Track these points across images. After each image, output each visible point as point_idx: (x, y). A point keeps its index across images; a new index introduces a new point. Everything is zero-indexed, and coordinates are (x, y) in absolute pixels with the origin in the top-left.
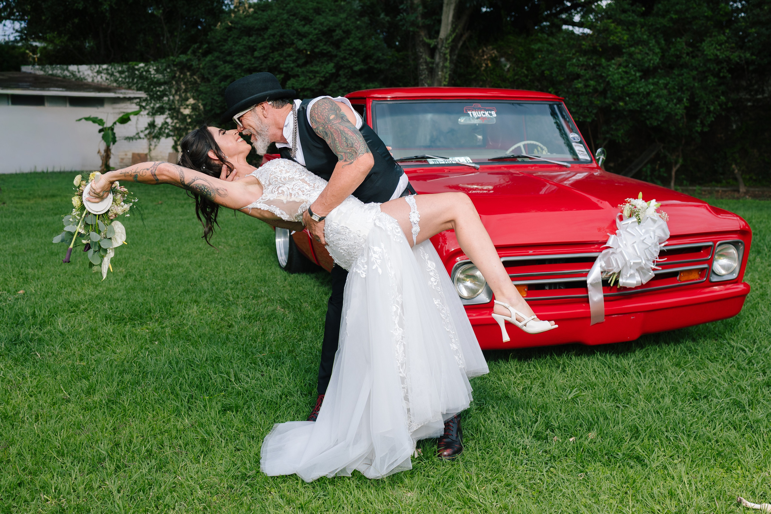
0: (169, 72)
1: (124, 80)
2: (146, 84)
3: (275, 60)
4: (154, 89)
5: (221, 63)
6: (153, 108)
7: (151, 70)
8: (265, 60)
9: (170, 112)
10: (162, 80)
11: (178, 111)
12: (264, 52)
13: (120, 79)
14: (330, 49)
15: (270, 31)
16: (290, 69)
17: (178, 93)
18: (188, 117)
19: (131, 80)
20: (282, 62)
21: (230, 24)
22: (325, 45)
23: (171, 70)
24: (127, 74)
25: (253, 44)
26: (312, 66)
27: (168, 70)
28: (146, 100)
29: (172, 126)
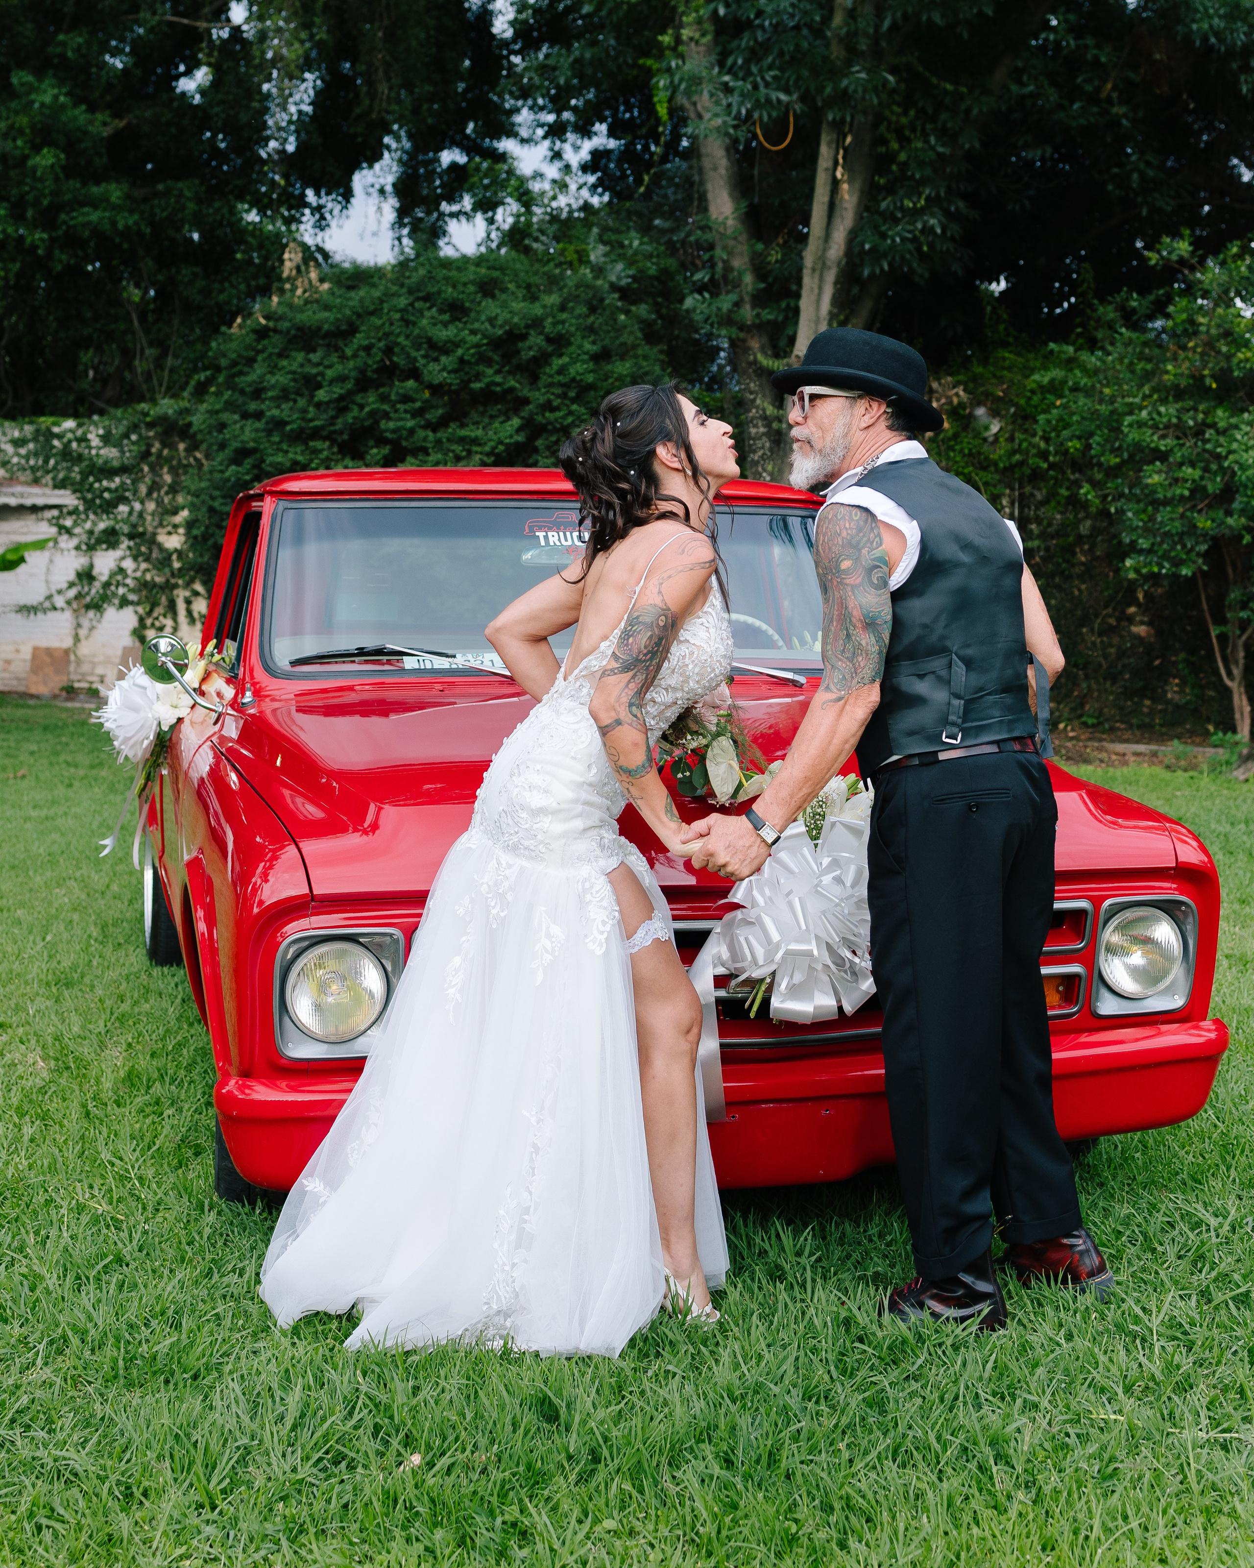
0: (133, 443)
1: (23, 461)
2: (76, 475)
3: (367, 409)
4: (97, 485)
5: (236, 417)
6: (91, 532)
7: (90, 436)
8: (343, 410)
9: (132, 543)
10: (116, 464)
11: (152, 541)
12: (338, 390)
13: (15, 460)
14: (513, 383)
15: (359, 339)
16: (405, 433)
17: (155, 495)
18: (174, 557)
19: (40, 462)
20: (386, 416)
21: (263, 321)
22: (498, 372)
23: (140, 435)
24: (31, 446)
25: (314, 371)
26: (463, 426)
27: (134, 437)
28: (74, 512)
29: (135, 578)
